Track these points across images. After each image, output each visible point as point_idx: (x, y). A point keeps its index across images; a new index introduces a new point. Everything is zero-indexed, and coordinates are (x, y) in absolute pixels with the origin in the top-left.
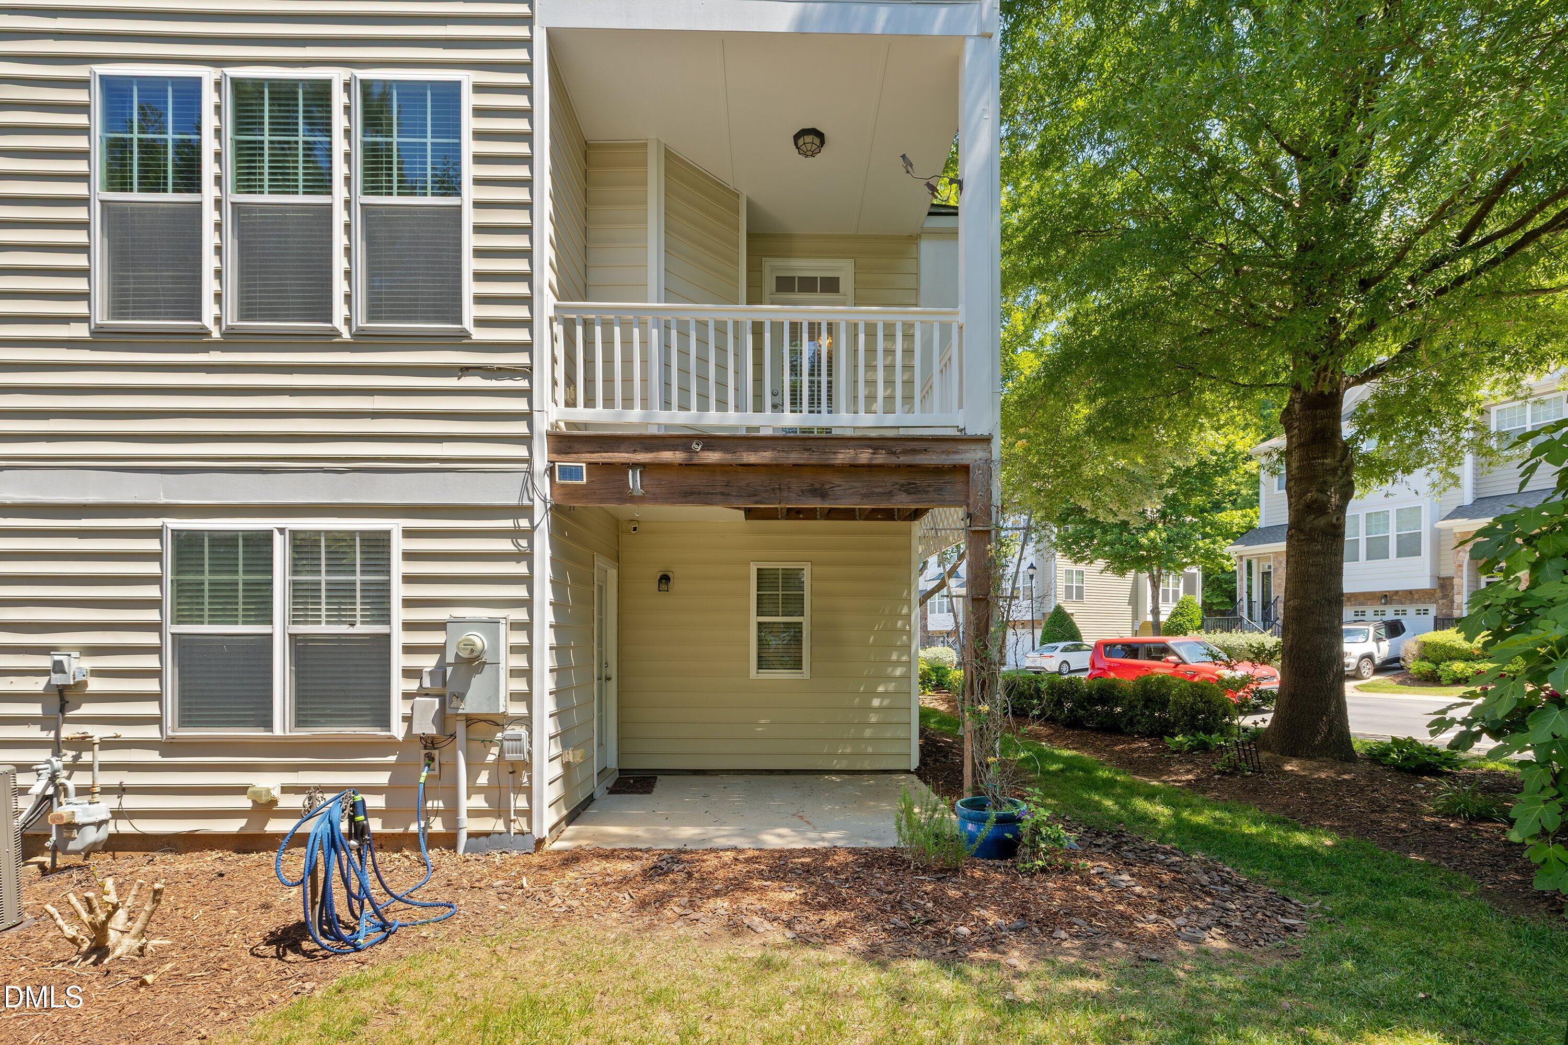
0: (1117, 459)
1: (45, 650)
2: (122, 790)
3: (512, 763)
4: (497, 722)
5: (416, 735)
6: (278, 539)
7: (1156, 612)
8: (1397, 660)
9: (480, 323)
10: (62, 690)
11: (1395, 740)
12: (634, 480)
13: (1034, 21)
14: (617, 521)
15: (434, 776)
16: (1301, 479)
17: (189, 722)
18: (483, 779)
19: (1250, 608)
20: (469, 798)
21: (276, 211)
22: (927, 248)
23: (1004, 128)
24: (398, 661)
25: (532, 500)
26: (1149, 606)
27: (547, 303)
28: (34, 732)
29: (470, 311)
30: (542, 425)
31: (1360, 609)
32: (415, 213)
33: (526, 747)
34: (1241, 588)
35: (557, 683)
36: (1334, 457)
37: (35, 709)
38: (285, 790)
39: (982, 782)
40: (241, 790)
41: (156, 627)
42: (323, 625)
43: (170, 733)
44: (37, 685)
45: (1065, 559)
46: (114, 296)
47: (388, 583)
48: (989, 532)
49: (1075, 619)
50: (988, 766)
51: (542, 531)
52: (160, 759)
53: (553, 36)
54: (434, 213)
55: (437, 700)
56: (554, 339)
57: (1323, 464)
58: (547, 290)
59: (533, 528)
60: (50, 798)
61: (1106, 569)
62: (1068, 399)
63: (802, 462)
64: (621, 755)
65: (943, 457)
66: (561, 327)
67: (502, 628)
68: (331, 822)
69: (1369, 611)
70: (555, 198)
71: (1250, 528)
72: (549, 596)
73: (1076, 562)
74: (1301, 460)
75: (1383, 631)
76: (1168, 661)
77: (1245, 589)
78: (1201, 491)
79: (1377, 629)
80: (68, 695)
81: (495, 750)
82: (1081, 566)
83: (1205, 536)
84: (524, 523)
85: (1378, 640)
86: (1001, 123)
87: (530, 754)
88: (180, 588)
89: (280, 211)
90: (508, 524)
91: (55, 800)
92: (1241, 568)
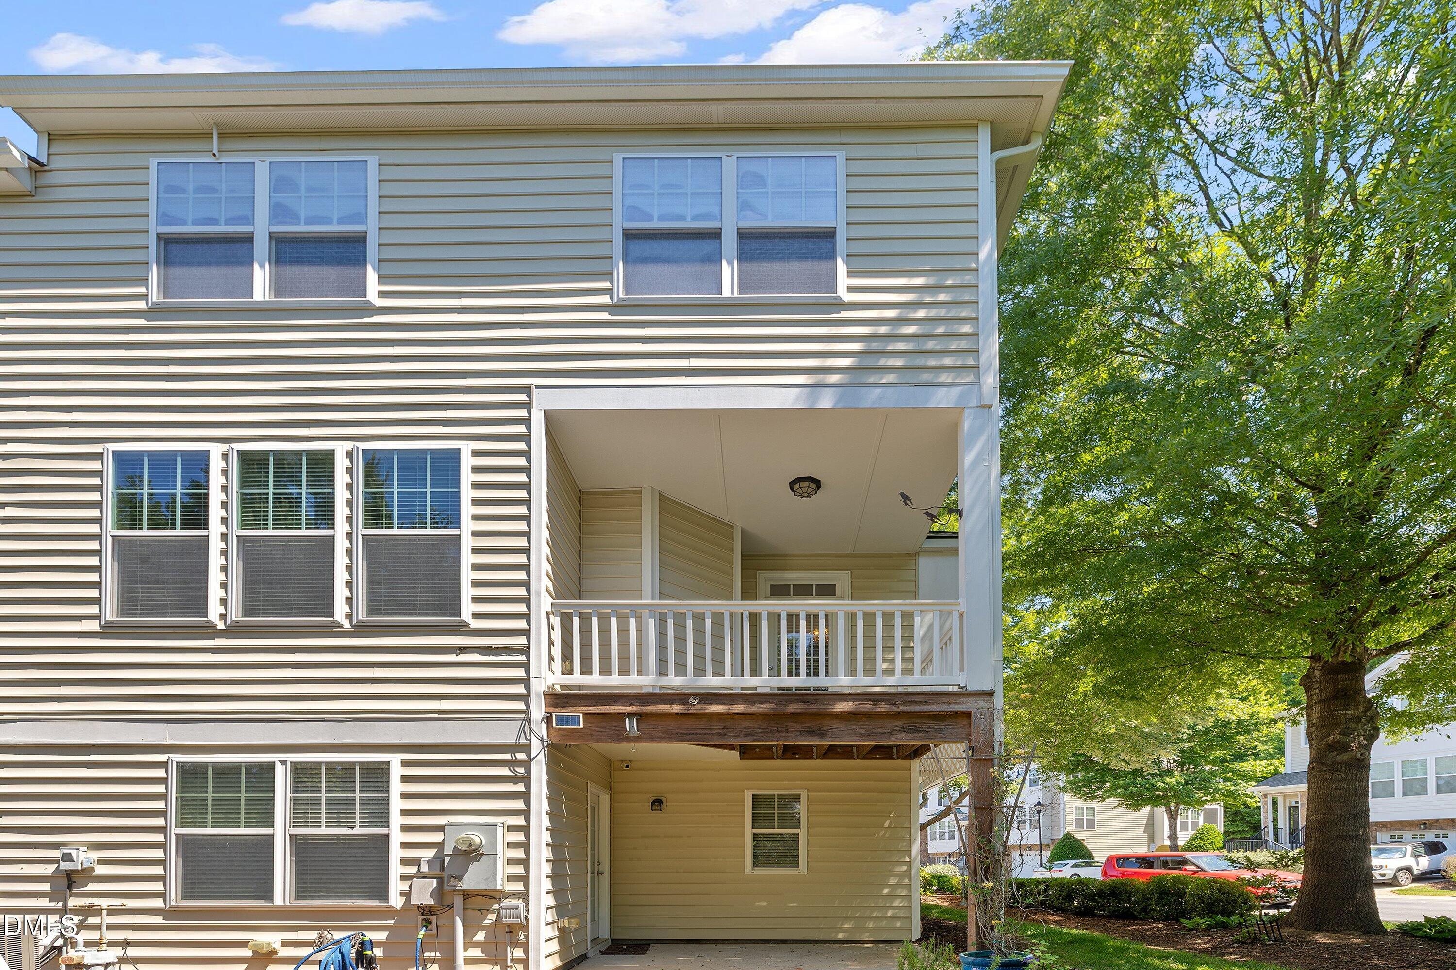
0: (1130, 719)
1: (55, 846)
2: (126, 944)
3: (509, 925)
4: (495, 896)
5: (414, 905)
6: (279, 770)
7: (1173, 836)
8: (1439, 871)
9: (476, 616)
10: (69, 874)
11: (1427, 919)
12: (631, 726)
13: (1036, 399)
14: (610, 760)
15: (432, 935)
16: (1322, 726)
17: (191, 897)
18: (480, 936)
19: (1276, 834)
20: (465, 950)
21: (280, 541)
22: (925, 564)
23: (1006, 478)
24: (396, 853)
25: (530, 740)
26: (1167, 832)
27: (543, 602)
28: (44, 903)
29: (467, 608)
30: (539, 687)
31: (1397, 833)
32: (415, 540)
33: (523, 914)
34: (1266, 818)
35: (552, 870)
36: (1357, 709)
37: (46, 887)
38: (284, 944)
39: (986, 939)
40: (244, 944)
41: (162, 830)
42: (323, 828)
43: (173, 903)
44: (50, 869)
45: (1075, 799)
46: (122, 601)
47: (387, 799)
48: (992, 759)
49: (1085, 843)
50: (992, 927)
51: (539, 762)
52: (163, 922)
53: (548, 415)
54: (433, 540)
55: (435, 881)
56: (551, 628)
57: (1346, 714)
58: (544, 593)
59: (530, 760)
60: (59, 948)
61: (1119, 805)
62: (1075, 674)
63: (798, 711)
64: (612, 929)
65: (945, 706)
66: (558, 619)
67: (500, 830)
68: (341, 953)
69: (1407, 835)
70: (551, 528)
71: (1276, 773)
72: (545, 806)
73: (1086, 800)
74: (1322, 711)
75: (1422, 850)
76: (1185, 870)
77: (1270, 819)
78: (1221, 746)
79: (1414, 848)
80: (75, 877)
81: (493, 917)
82: (1093, 804)
83: (1226, 780)
84: (521, 756)
85: (1417, 856)
86: (1003, 474)
87: (527, 919)
88: (183, 803)
89: (284, 541)
90: (507, 756)
91: (64, 948)
92: (1266, 803)
